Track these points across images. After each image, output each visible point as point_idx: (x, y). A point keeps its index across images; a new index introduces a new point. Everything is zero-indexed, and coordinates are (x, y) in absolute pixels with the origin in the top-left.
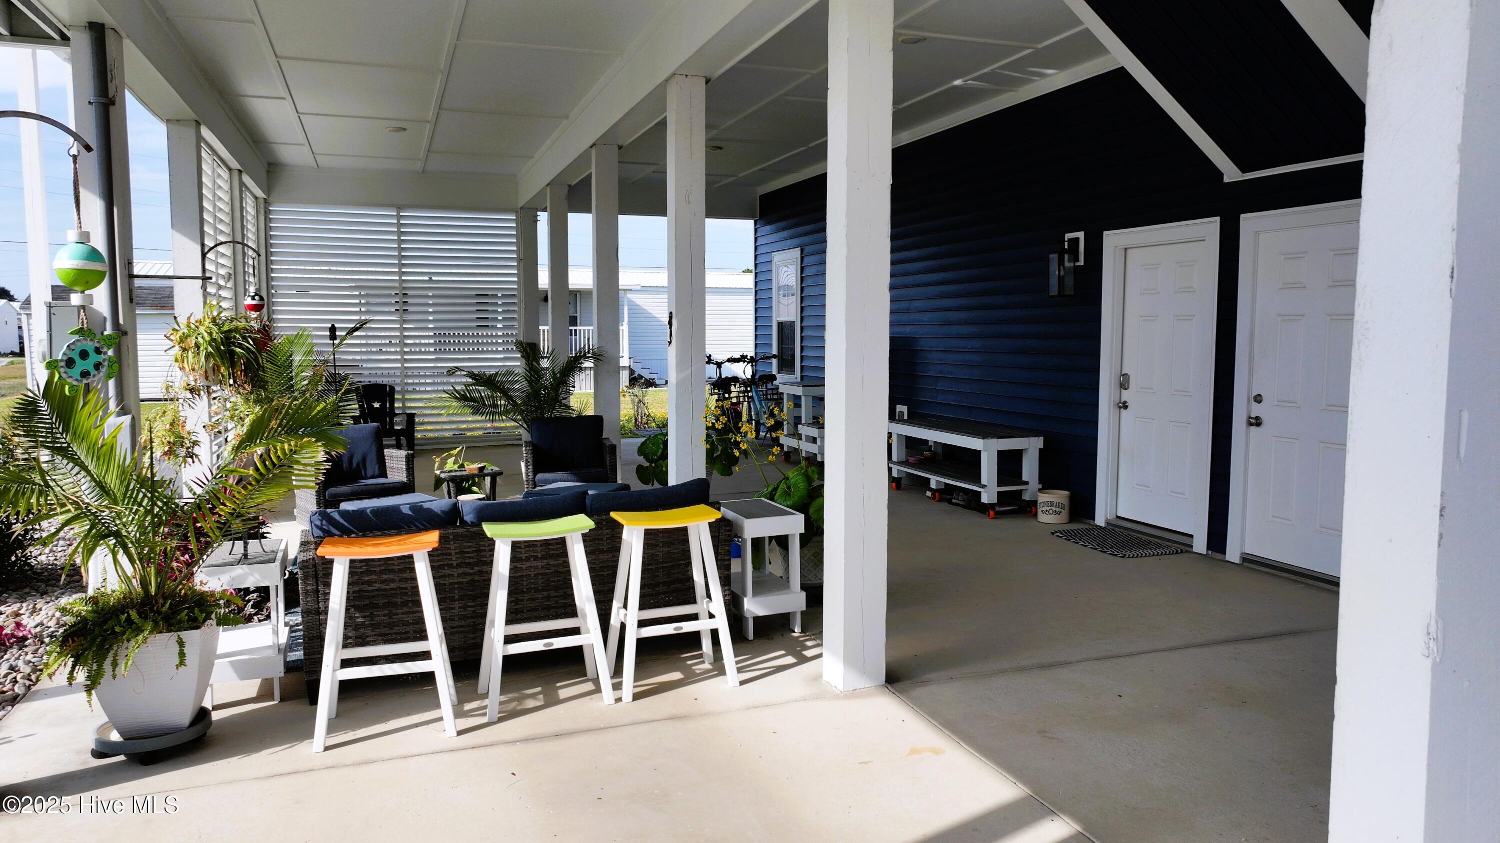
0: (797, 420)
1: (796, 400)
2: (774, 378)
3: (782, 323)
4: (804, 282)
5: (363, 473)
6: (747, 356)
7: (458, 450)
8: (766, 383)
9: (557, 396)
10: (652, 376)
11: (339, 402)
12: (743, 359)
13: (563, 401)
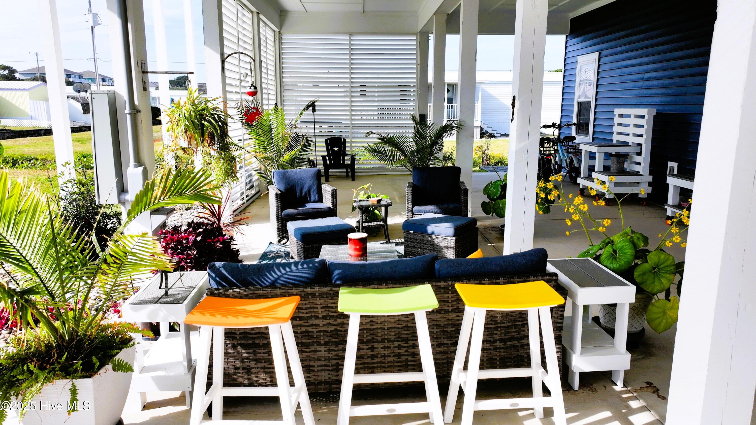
0: (592, 169)
1: (592, 156)
2: (574, 138)
3: (581, 102)
4: (600, 75)
5: (309, 199)
6: (556, 123)
7: (368, 185)
8: (568, 142)
9: (432, 150)
10: (493, 132)
11: (300, 152)
12: (553, 125)
13: (435, 155)
